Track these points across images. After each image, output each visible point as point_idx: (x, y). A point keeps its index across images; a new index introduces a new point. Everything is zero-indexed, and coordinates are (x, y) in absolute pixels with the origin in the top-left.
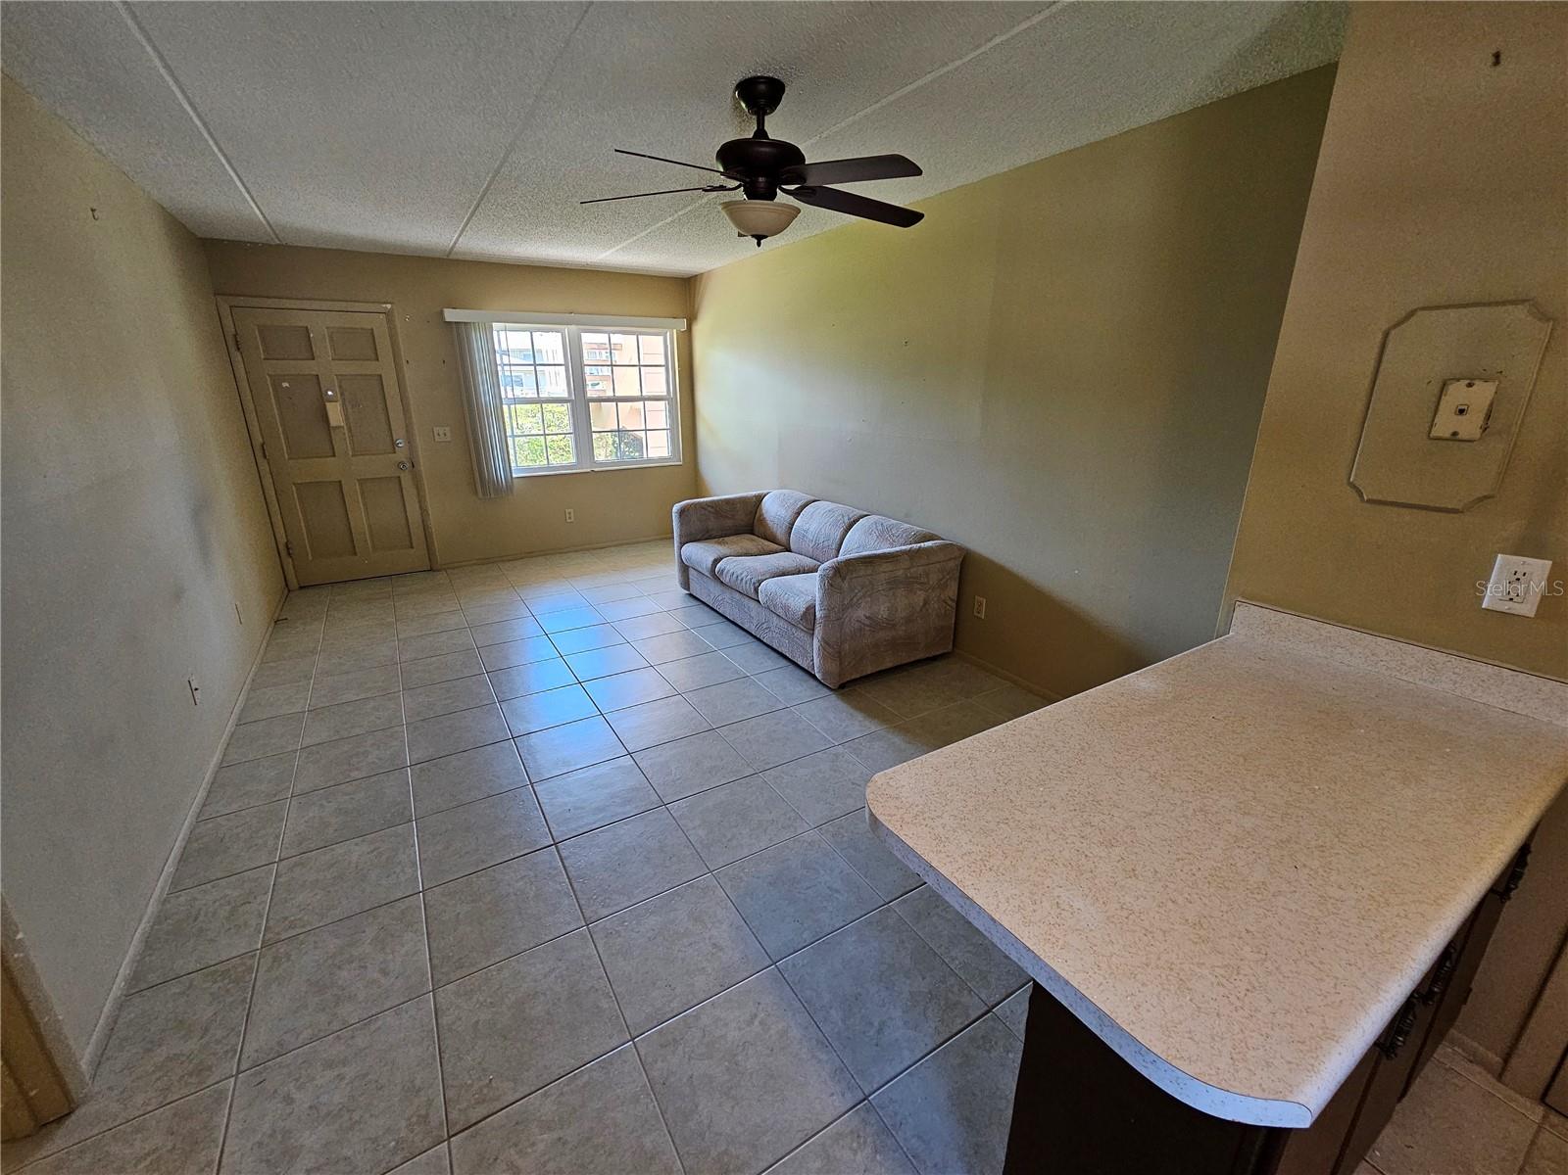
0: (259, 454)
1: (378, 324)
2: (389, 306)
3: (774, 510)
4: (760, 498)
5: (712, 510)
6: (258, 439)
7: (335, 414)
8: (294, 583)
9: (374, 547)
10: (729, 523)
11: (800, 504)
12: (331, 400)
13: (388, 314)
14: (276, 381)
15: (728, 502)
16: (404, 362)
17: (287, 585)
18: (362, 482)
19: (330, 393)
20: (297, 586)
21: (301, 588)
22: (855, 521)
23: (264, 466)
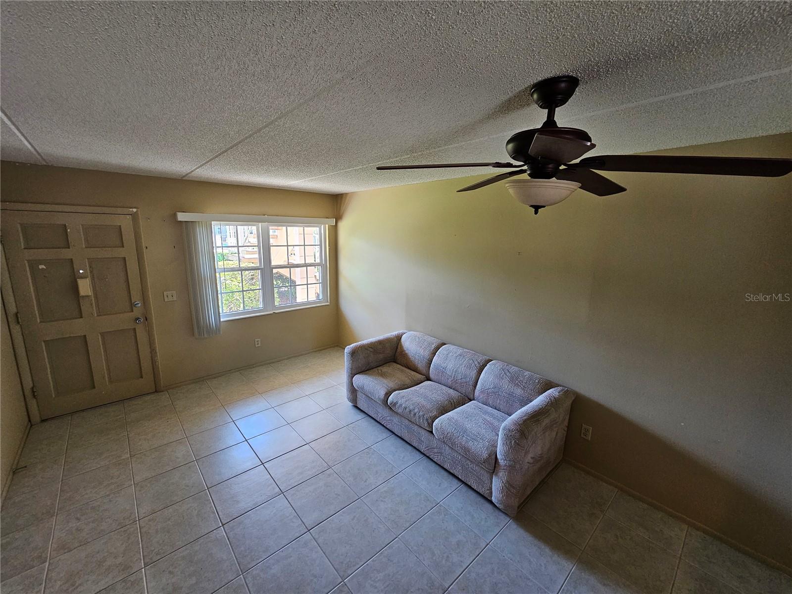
0: (11, 319)
1: (125, 223)
2: (135, 210)
3: (412, 346)
4: (399, 338)
5: (371, 350)
6: (12, 309)
7: (85, 287)
8: (36, 418)
9: (110, 378)
10: (381, 356)
11: (433, 346)
12: (83, 277)
13: (134, 216)
14: (33, 265)
15: (380, 342)
16: (144, 249)
17: (30, 421)
18: (103, 334)
19: (81, 271)
20: (38, 419)
21: (43, 421)
22: (484, 366)
23: (16, 329)
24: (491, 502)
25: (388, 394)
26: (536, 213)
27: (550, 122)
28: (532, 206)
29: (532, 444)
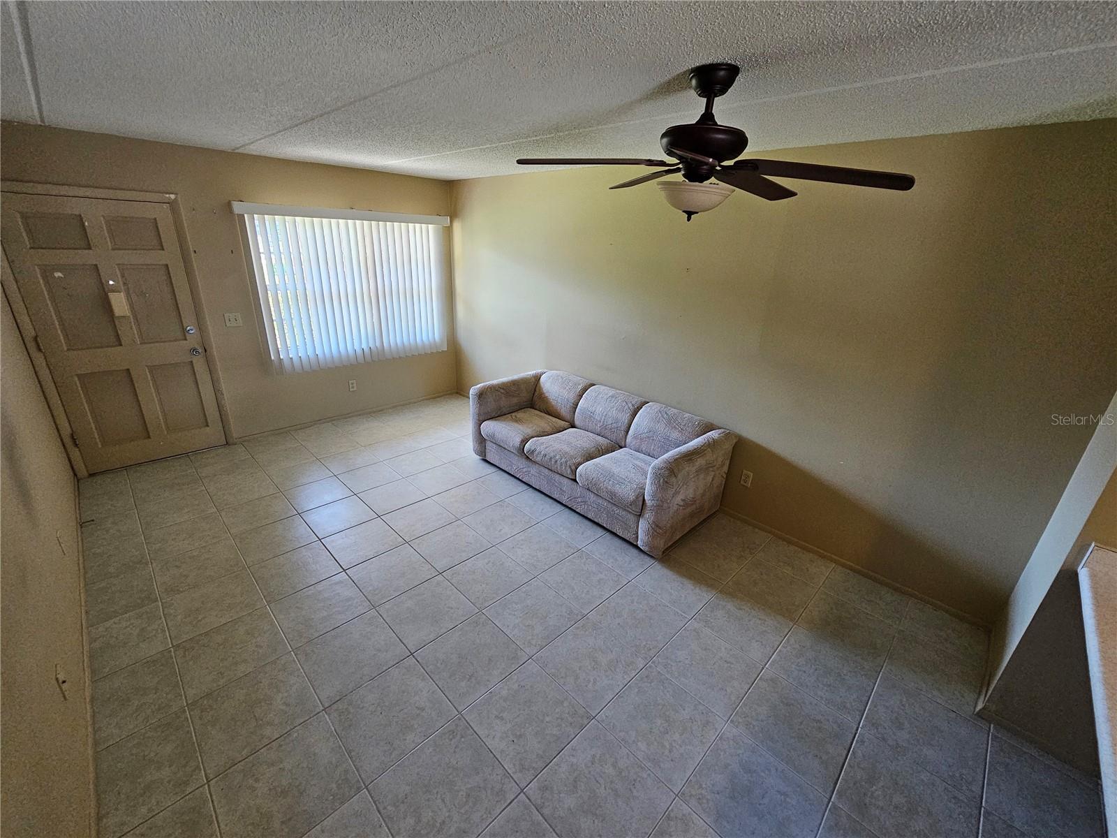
0: (32, 346)
1: (162, 214)
2: (173, 196)
3: (552, 387)
4: (537, 378)
5: (502, 391)
6: (29, 332)
7: (119, 302)
8: (83, 472)
9: (168, 428)
10: (515, 400)
11: (580, 387)
12: (114, 290)
13: (173, 205)
14: (46, 272)
15: (515, 383)
16: (193, 254)
17: (75, 475)
18: (152, 369)
19: (111, 282)
20: (86, 474)
21: (91, 475)
22: (639, 408)
23: (39, 360)
24: (636, 547)
25: (524, 441)
26: (689, 220)
27: (708, 116)
28: (684, 212)
29: (683, 485)
